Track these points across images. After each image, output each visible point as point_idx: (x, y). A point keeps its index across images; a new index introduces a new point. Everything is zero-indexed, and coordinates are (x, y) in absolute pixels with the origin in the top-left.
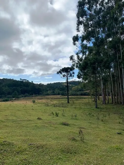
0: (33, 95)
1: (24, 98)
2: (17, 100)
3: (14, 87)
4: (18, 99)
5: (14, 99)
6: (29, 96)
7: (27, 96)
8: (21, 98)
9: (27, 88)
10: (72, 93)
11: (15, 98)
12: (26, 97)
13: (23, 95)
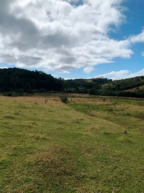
0: (51, 91)
1: (40, 94)
2: (29, 95)
3: (27, 79)
4: (32, 94)
5: (24, 94)
6: (46, 92)
7: (44, 92)
8: (35, 93)
9: (44, 81)
10: (106, 92)
11: (26, 93)
12: (41, 93)
13: (38, 90)
